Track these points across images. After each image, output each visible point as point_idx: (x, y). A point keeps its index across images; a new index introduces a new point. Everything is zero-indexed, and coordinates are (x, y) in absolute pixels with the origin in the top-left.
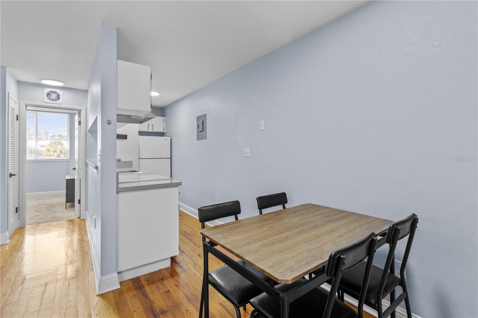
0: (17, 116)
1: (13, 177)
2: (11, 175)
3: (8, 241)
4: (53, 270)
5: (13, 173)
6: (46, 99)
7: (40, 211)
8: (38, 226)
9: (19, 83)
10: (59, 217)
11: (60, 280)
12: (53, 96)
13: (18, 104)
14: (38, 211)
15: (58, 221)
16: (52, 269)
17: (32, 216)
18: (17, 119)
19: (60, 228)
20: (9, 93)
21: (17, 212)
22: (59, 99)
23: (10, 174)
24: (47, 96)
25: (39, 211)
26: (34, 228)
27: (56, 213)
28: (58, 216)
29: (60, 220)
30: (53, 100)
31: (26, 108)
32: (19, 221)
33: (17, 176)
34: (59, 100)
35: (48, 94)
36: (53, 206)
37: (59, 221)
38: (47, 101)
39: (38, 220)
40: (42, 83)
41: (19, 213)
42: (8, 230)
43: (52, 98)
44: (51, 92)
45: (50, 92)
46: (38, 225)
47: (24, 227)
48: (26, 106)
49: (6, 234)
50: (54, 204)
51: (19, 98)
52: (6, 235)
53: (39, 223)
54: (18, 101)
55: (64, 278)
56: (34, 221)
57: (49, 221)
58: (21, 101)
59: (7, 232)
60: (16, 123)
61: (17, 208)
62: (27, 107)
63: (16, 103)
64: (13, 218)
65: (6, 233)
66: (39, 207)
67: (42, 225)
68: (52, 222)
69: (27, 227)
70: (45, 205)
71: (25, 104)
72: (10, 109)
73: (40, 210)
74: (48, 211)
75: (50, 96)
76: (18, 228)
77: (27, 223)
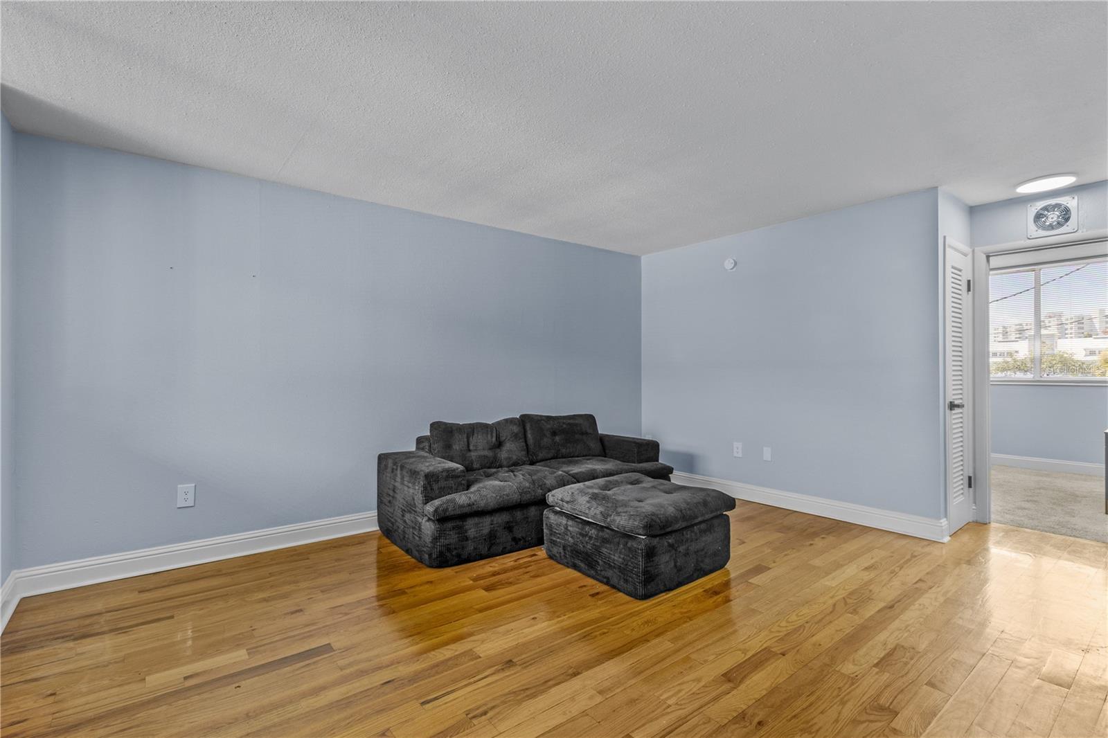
0: (969, 281)
1: (957, 410)
2: (952, 406)
3: (946, 539)
4: (1012, 636)
5: (956, 402)
6: (1032, 229)
7: (1035, 501)
8: (1017, 531)
9: (973, 211)
10: (1077, 526)
11: (1020, 668)
12: (1052, 216)
13: (970, 256)
14: (1031, 498)
15: (1071, 536)
16: (1011, 633)
17: (1013, 506)
18: (969, 290)
19: (1069, 553)
20: (945, 237)
21: (970, 486)
22: (1067, 220)
23: (951, 402)
24: (1035, 222)
25: (1031, 501)
26: (1007, 532)
27: (1074, 517)
28: (1075, 525)
29: (1078, 535)
30: (1051, 227)
31: (988, 261)
32: (974, 507)
33: (968, 410)
34: (1068, 224)
35: (1038, 217)
36: (1074, 497)
37: (1074, 536)
38: (1035, 233)
39: (1022, 519)
40: (1020, 193)
41: (975, 489)
42: (946, 516)
43: (1048, 224)
44: (1046, 208)
45: (1041, 209)
46: (1019, 529)
47: (986, 524)
48: (988, 257)
49: (941, 523)
50: (1077, 493)
51: (973, 243)
52: (943, 524)
53: (1020, 526)
54: (971, 250)
55: (1031, 668)
56: (1012, 517)
57: (1046, 529)
58: (976, 248)
59: (945, 519)
60: (967, 298)
61: (970, 478)
62: (991, 258)
63: (965, 255)
64: (962, 496)
65: (942, 521)
66: (1038, 491)
67: (1025, 532)
68: (1053, 533)
69: (993, 525)
70: (1054, 490)
71: (985, 254)
72: (949, 270)
73: (1035, 499)
74: (1054, 507)
75: (1043, 219)
76: (973, 522)
77: (993, 516)
